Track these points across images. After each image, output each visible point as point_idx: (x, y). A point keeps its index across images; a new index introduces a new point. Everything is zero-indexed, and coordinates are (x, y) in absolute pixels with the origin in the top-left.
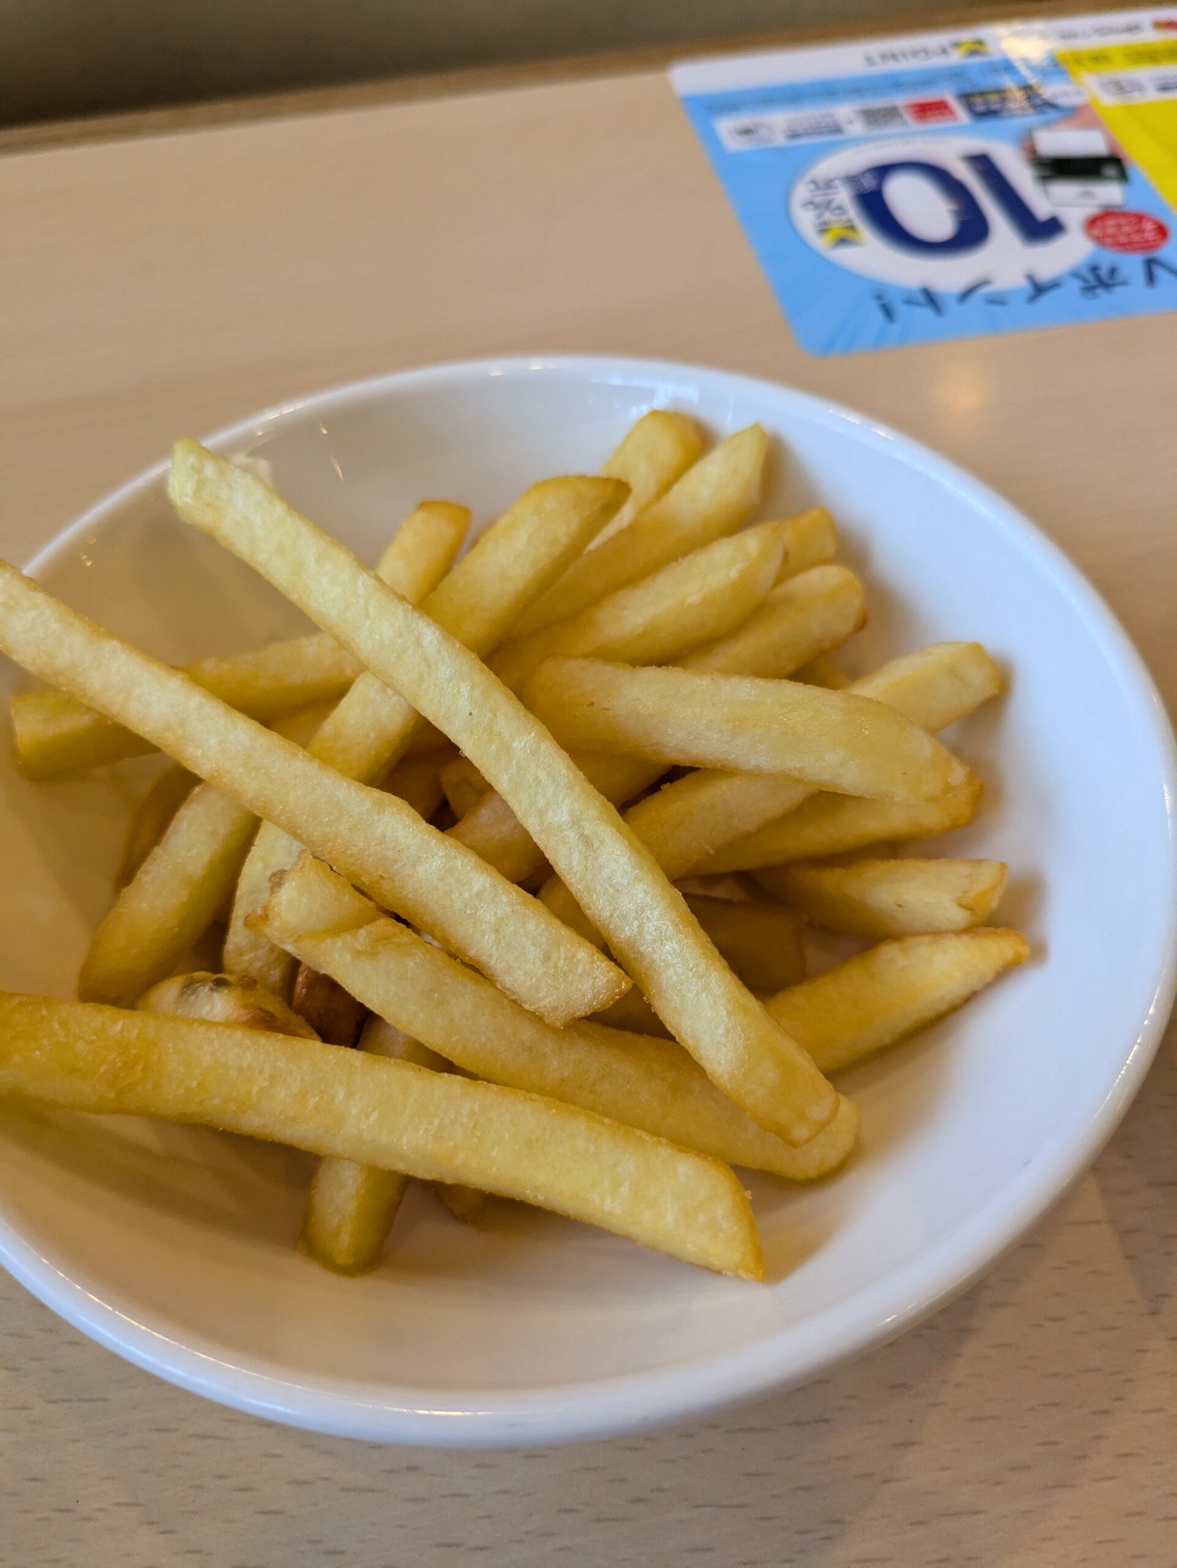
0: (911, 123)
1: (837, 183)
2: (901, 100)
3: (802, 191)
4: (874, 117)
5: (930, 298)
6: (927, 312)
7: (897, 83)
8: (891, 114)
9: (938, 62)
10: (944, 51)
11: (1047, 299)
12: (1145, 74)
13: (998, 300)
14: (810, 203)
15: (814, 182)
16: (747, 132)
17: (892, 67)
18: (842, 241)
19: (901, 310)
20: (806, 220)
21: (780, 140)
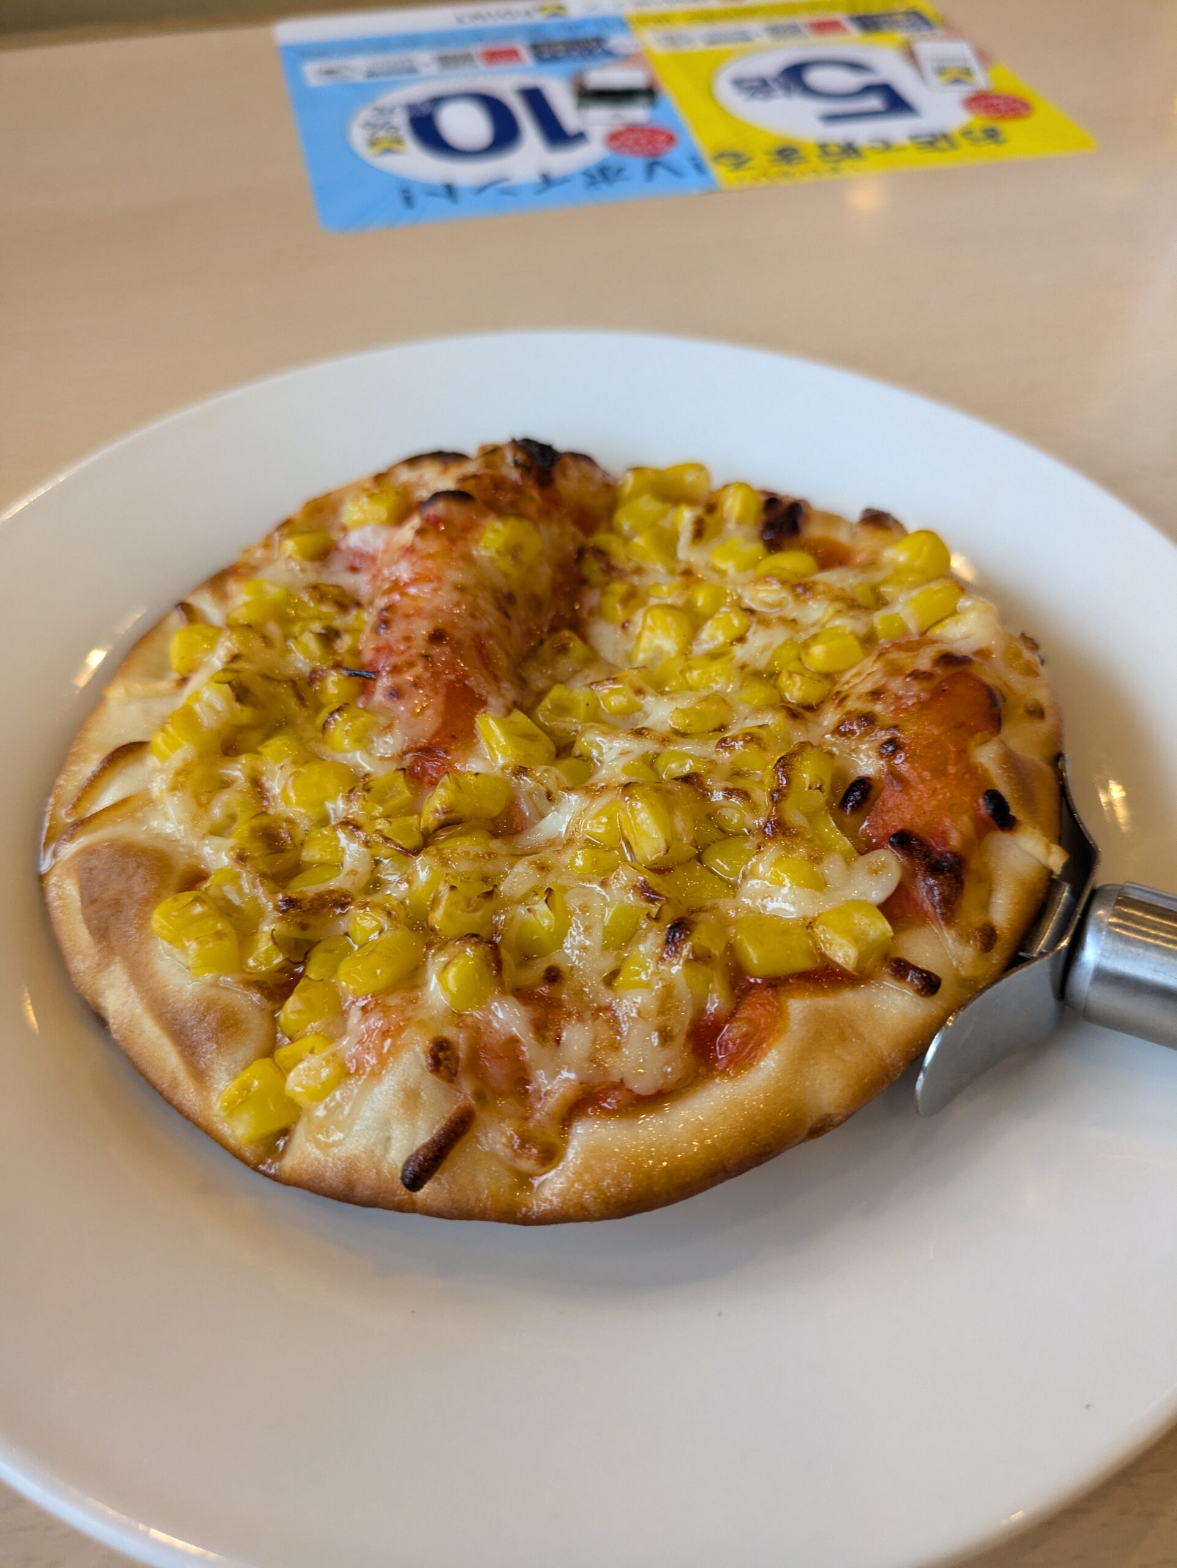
0: (481, 66)
1: (398, 110)
2: (476, 49)
3: (365, 114)
4: (446, 61)
5: (450, 190)
6: (444, 202)
7: (477, 36)
8: (467, 58)
9: (520, 21)
10: (528, 13)
11: (553, 192)
12: (699, 31)
13: (510, 192)
14: (367, 125)
15: (376, 109)
16: (330, 72)
17: (479, 24)
18: (388, 151)
19: (420, 199)
20: (358, 135)
21: (360, 78)
